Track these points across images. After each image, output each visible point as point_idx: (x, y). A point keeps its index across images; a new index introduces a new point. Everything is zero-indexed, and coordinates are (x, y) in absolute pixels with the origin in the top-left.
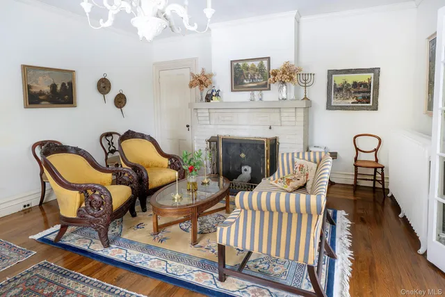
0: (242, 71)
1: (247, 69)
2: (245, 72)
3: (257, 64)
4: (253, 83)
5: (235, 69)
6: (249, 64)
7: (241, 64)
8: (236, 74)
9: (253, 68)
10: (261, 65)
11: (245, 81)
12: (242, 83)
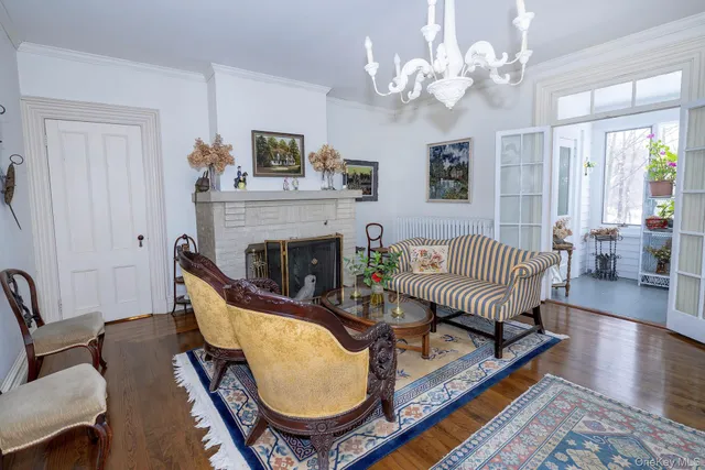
0: (268, 148)
1: (275, 146)
2: (273, 150)
3: (288, 141)
4: (283, 166)
5: (258, 143)
6: (278, 140)
7: (266, 137)
8: (259, 151)
9: (283, 146)
10: (293, 144)
11: (273, 163)
12: (269, 166)
